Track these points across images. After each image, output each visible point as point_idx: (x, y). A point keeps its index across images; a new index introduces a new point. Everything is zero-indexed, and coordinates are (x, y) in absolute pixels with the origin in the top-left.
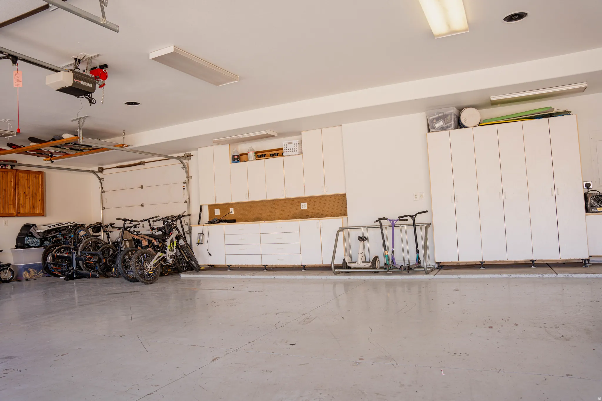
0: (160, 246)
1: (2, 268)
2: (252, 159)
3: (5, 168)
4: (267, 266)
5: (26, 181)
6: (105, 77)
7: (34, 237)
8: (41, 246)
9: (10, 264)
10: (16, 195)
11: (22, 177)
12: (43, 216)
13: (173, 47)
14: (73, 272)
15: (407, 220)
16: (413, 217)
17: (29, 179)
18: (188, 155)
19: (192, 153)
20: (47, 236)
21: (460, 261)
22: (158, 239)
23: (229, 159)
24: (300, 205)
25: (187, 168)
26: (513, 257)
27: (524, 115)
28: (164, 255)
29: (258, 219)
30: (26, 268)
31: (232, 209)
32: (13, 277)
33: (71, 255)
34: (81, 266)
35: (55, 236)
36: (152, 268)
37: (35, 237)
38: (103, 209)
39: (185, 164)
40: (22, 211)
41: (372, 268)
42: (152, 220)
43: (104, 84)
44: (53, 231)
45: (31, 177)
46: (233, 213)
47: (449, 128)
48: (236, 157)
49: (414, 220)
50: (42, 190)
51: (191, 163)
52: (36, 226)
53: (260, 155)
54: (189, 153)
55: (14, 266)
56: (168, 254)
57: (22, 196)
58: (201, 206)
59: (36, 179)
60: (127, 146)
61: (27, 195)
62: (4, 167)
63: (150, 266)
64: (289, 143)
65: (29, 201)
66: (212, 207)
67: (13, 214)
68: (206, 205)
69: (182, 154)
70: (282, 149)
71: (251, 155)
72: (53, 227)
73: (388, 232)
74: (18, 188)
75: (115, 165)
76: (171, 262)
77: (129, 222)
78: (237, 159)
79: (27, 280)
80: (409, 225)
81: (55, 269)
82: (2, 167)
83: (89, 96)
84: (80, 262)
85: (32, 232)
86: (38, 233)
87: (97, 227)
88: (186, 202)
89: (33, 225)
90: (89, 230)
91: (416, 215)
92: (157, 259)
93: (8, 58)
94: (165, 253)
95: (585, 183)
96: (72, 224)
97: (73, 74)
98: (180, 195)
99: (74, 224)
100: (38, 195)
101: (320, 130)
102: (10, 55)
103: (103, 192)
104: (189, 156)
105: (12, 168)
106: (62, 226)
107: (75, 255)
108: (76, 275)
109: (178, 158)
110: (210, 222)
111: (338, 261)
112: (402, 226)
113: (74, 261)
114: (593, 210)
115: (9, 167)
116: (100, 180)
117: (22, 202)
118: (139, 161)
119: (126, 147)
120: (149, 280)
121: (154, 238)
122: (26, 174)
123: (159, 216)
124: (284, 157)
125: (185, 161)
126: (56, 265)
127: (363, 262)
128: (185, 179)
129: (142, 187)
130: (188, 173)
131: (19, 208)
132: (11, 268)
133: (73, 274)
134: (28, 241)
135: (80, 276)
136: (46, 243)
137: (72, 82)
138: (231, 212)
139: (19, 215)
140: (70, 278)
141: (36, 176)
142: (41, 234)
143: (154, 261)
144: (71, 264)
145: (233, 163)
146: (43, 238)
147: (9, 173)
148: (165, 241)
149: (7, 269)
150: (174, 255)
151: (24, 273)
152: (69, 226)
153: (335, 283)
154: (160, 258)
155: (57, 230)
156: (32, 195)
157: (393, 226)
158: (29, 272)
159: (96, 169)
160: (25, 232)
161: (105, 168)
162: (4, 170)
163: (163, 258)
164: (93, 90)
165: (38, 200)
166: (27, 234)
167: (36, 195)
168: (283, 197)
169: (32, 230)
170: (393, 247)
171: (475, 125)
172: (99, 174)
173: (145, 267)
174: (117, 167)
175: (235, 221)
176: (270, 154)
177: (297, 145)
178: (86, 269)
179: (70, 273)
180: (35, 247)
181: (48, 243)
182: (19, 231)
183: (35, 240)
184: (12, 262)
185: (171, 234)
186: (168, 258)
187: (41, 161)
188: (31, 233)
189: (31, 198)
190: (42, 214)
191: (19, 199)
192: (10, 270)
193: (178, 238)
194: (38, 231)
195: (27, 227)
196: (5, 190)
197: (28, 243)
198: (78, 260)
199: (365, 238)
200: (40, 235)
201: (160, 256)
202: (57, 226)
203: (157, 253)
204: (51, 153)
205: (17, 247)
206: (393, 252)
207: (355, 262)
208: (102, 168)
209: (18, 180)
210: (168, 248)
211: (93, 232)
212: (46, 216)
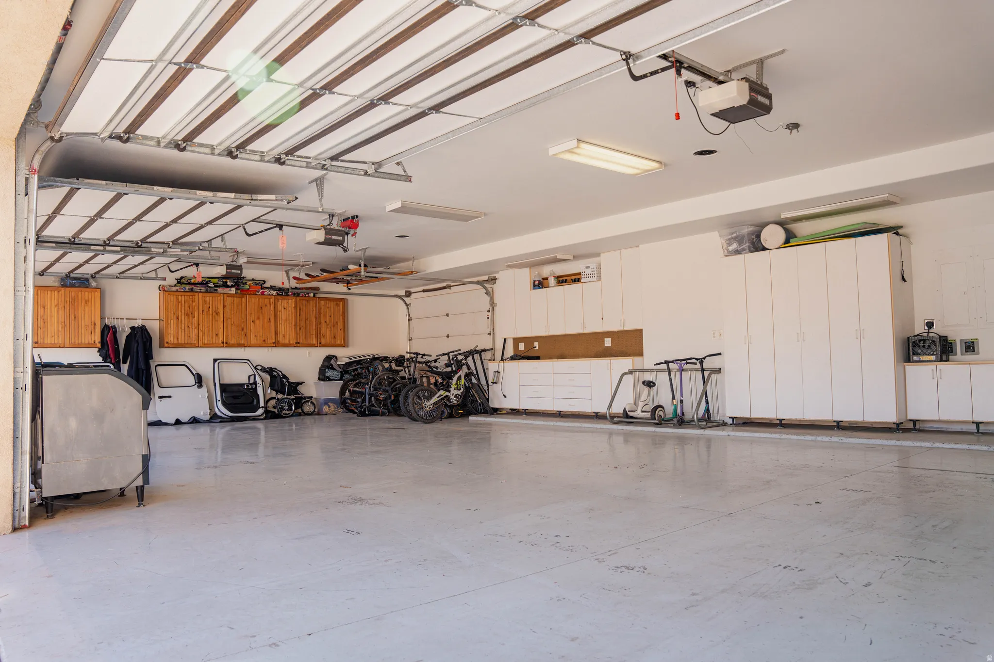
0: (444, 383)
1: (304, 401)
2: (553, 285)
3: (309, 296)
4: (561, 413)
5: (328, 309)
6: (356, 226)
7: (334, 369)
8: (340, 379)
9: (312, 397)
10: (318, 324)
11: (324, 305)
12: (344, 347)
13: (400, 202)
14: (365, 409)
15: (695, 364)
16: (701, 361)
17: (331, 307)
18: (493, 278)
19: (497, 276)
20: (347, 368)
21: (753, 416)
22: (442, 376)
23: (528, 284)
24: (604, 341)
25: (491, 293)
26: (811, 415)
27: (833, 233)
28: (447, 393)
29: (562, 357)
30: (327, 402)
31: (536, 344)
32: (314, 411)
33: (364, 390)
34: (374, 402)
35: (356, 370)
36: (432, 406)
37: (336, 370)
38: (410, 340)
39: (489, 289)
40: (323, 341)
41: (652, 419)
42: (452, 354)
43: (356, 233)
44: (355, 363)
45: (332, 304)
46: (537, 348)
47: (744, 252)
48: (537, 282)
49: (701, 363)
50: (343, 319)
51: (497, 288)
52: (336, 358)
53: (562, 280)
54: (494, 275)
55: (316, 399)
56: (452, 393)
57: (323, 324)
58: (505, 339)
59: (337, 307)
60: (417, 273)
61: (328, 325)
62: (307, 295)
63: (429, 404)
64: (587, 267)
65: (331, 331)
66: (517, 341)
67: (315, 344)
68: (510, 338)
69: (486, 278)
70: (580, 274)
71: (552, 281)
72: (354, 359)
73: (675, 376)
74: (320, 317)
75: (421, 289)
76: (456, 402)
77: (421, 356)
78: (540, 284)
79: (326, 414)
80: (696, 370)
81: (352, 404)
82: (305, 295)
83: (342, 245)
84: (373, 398)
85: (333, 364)
86: (339, 365)
87: (400, 361)
88: (489, 334)
89: (334, 356)
90: (391, 364)
91: (704, 358)
92: (438, 398)
93: (276, 227)
94: (449, 391)
95: (926, 321)
96: (370, 357)
97: (324, 231)
98: (484, 326)
99: (372, 357)
100: (339, 324)
101: (619, 251)
102: (277, 224)
103: (410, 320)
104: (493, 280)
105: (314, 296)
106: (363, 358)
107: (367, 390)
108: (368, 412)
109: (478, 283)
110: (513, 358)
111: (617, 409)
112: (691, 370)
113: (367, 397)
114: (915, 358)
115: (312, 295)
116: (407, 305)
117: (323, 332)
118: (444, 285)
119: (415, 274)
120: (430, 419)
121: (436, 374)
122: (328, 302)
123: (460, 350)
124: (583, 284)
125: (488, 286)
126: (353, 401)
127: (642, 411)
128: (488, 307)
129: (447, 315)
130: (492, 299)
131: (320, 338)
132: (313, 400)
133: (365, 410)
134: (329, 373)
135: (373, 413)
136: (347, 376)
137: (324, 238)
138: (536, 347)
139: (321, 345)
140: (363, 414)
141: (337, 304)
142: (342, 367)
143: (435, 399)
144: (364, 400)
145: (534, 289)
146: (344, 370)
147: (311, 301)
148: (451, 378)
149: (308, 401)
150: (460, 394)
151: (324, 407)
152: (367, 359)
153: (611, 434)
154: (443, 396)
155: (358, 362)
156: (333, 324)
157: (682, 370)
158: (329, 407)
159: (403, 293)
160: (326, 364)
161: (412, 292)
162: (307, 298)
163: (447, 396)
164: (343, 241)
165: (339, 330)
166: (328, 366)
167: (337, 324)
168: (581, 331)
169: (332, 362)
170: (682, 395)
171: (777, 247)
172: (405, 299)
173: (424, 405)
174: (424, 291)
175: (538, 358)
176: (572, 280)
177: (595, 270)
178: (378, 406)
179: (362, 409)
180: (336, 380)
181: (348, 376)
182: (321, 363)
183: (336, 372)
184: (314, 396)
185: (460, 371)
186: (452, 397)
187: (341, 288)
188: (331, 365)
189: (332, 327)
190: (344, 344)
191: (320, 330)
192: (312, 402)
193: (468, 376)
194: (339, 363)
195: (329, 358)
196: (307, 319)
197: (328, 375)
198: (371, 395)
199: (653, 383)
200: (340, 368)
201: (442, 394)
202: (358, 359)
203: (439, 390)
204: (348, 280)
205: (319, 379)
206: (682, 401)
207: (635, 411)
208: (409, 291)
209: (320, 309)
210: (453, 387)
211: (396, 365)
212: (348, 347)
